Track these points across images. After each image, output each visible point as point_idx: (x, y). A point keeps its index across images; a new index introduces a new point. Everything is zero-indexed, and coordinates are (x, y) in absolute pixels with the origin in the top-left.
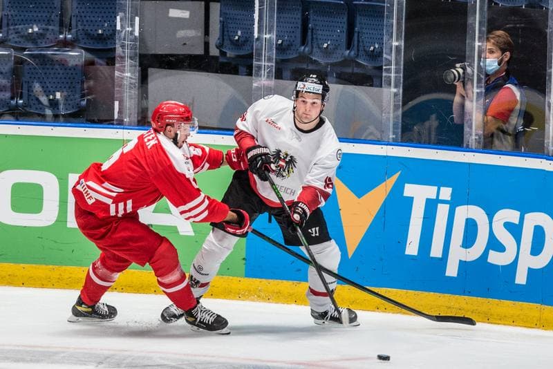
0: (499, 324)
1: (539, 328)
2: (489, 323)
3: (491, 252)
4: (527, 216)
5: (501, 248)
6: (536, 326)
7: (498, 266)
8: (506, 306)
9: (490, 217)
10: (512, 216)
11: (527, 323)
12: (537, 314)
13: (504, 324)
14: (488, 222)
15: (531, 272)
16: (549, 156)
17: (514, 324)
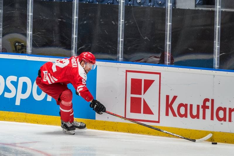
0: (9, 121)
1: (25, 122)
2: (5, 121)
3: (5, 93)
4: (20, 78)
5: (9, 91)
6: (24, 122)
7: (9, 98)
8: (12, 114)
9: (5, 79)
10: (14, 78)
11: (20, 120)
12: (24, 117)
13: (11, 121)
14: (4, 81)
15: (22, 100)
16: (28, 54)
17: (15, 121)
